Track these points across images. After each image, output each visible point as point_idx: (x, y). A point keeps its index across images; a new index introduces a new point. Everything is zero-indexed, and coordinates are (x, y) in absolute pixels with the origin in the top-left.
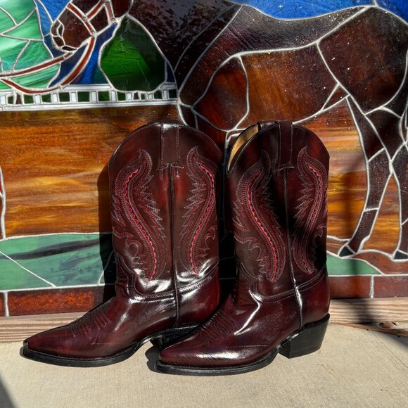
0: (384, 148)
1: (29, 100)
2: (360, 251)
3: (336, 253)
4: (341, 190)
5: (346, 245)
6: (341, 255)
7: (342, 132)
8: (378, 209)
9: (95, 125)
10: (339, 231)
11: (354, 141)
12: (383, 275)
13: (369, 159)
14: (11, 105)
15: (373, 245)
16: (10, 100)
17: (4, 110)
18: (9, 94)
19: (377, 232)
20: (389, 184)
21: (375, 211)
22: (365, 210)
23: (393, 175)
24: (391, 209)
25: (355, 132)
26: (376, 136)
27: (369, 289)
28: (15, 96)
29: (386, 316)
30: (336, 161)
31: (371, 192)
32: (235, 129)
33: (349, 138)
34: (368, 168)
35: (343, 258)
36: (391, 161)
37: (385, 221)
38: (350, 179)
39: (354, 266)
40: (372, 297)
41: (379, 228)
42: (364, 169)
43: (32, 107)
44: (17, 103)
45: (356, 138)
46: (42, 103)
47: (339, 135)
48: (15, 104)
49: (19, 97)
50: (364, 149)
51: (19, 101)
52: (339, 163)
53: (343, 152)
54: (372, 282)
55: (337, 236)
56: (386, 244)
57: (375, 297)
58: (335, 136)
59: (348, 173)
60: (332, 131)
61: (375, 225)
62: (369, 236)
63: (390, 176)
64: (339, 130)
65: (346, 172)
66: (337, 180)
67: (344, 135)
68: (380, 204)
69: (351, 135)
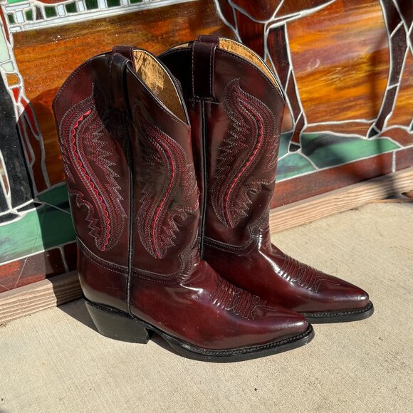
0: (403, 22)
1: (51, 12)
2: (385, 129)
3: (365, 135)
4: (369, 71)
5: (373, 126)
6: (370, 136)
7: (368, 9)
8: (398, 84)
9: (130, 34)
10: (367, 113)
11: (378, 18)
12: (402, 148)
13: (391, 34)
14: (31, 22)
15: (394, 121)
16: (29, 16)
17: (23, 30)
18: (26, 8)
19: (398, 108)
20: (407, 58)
21: (396, 87)
22: (388, 88)
23: (410, 49)
24: (408, 83)
25: (379, 8)
26: (395, 9)
27: (391, 164)
28: (34, 9)
29: (408, 186)
30: (364, 41)
31: (393, 69)
32: (273, 18)
33: (375, 15)
34: (390, 44)
35: (371, 139)
36: (408, 33)
37: (403, 96)
38: (376, 58)
39: (379, 145)
40: (394, 170)
41: (399, 104)
42: (386, 46)
43: (56, 21)
44: (37, 19)
45: (380, 14)
46: (67, 14)
47: (366, 12)
48: (35, 21)
49: (38, 10)
50: (387, 25)
51: (39, 16)
52: (367, 42)
53: (370, 30)
54: (394, 156)
55: (366, 118)
56: (404, 118)
57: (397, 170)
58: (362, 13)
59: (375, 52)
60: (360, 8)
61: (397, 101)
62: (391, 113)
63: (408, 49)
64: (365, 7)
65: (373, 51)
66: (365, 60)
67: (370, 12)
68: (400, 79)
69: (376, 11)
